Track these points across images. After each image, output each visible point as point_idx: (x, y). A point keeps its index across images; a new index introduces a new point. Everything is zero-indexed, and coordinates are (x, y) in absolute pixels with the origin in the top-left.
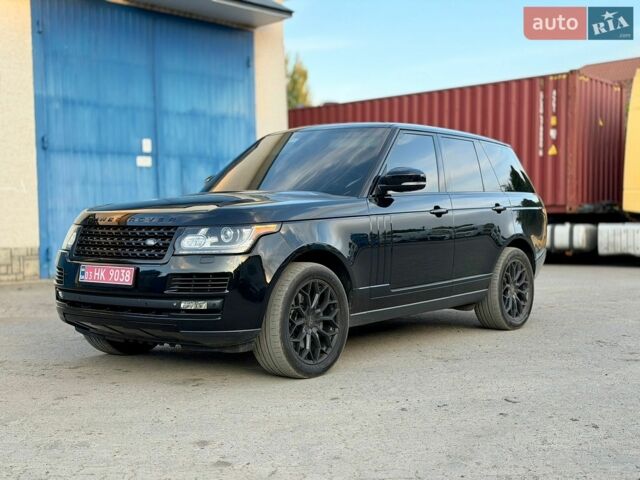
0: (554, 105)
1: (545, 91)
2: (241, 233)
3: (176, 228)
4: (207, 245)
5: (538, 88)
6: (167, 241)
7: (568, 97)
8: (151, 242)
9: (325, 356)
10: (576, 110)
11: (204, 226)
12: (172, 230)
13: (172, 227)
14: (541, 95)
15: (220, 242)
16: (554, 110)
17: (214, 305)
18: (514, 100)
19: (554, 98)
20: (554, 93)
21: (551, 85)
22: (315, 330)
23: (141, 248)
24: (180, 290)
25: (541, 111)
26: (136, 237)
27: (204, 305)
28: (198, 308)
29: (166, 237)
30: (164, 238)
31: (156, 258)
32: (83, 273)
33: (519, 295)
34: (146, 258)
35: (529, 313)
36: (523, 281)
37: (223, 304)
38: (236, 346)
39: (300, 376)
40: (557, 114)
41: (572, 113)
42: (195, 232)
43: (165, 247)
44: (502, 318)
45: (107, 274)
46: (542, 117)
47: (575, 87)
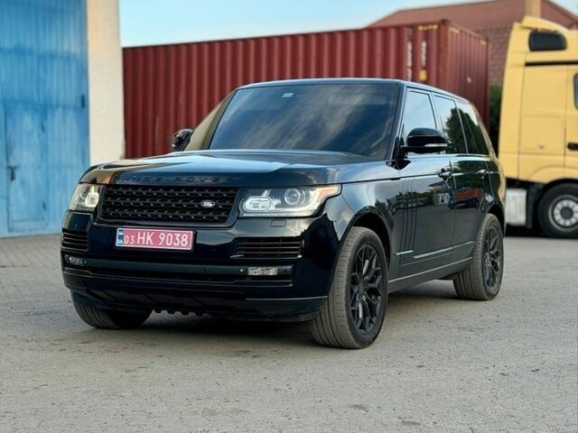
0: (423, 58)
1: (414, 42)
2: (308, 195)
3: (236, 189)
4: (272, 208)
5: (406, 38)
6: (228, 203)
7: (439, 50)
8: (208, 204)
9: (372, 326)
10: (448, 64)
11: (268, 188)
12: (232, 191)
13: (232, 188)
14: (409, 46)
15: (283, 205)
16: (424, 63)
17: (286, 270)
18: (379, 50)
19: (424, 50)
20: (424, 44)
21: (420, 36)
22: (364, 298)
23: (194, 210)
24: (246, 255)
25: (409, 63)
26: (186, 199)
27: (272, 271)
28: (266, 273)
29: (226, 199)
30: (223, 199)
31: (216, 222)
32: (121, 237)
33: (493, 263)
34: (204, 221)
35: (500, 282)
36: (496, 250)
37: (294, 269)
38: (297, 315)
39: (357, 345)
40: (427, 68)
41: (444, 69)
42: (260, 194)
43: (227, 210)
44: (483, 287)
45: (155, 238)
46: (410, 71)
47: (446, 40)
